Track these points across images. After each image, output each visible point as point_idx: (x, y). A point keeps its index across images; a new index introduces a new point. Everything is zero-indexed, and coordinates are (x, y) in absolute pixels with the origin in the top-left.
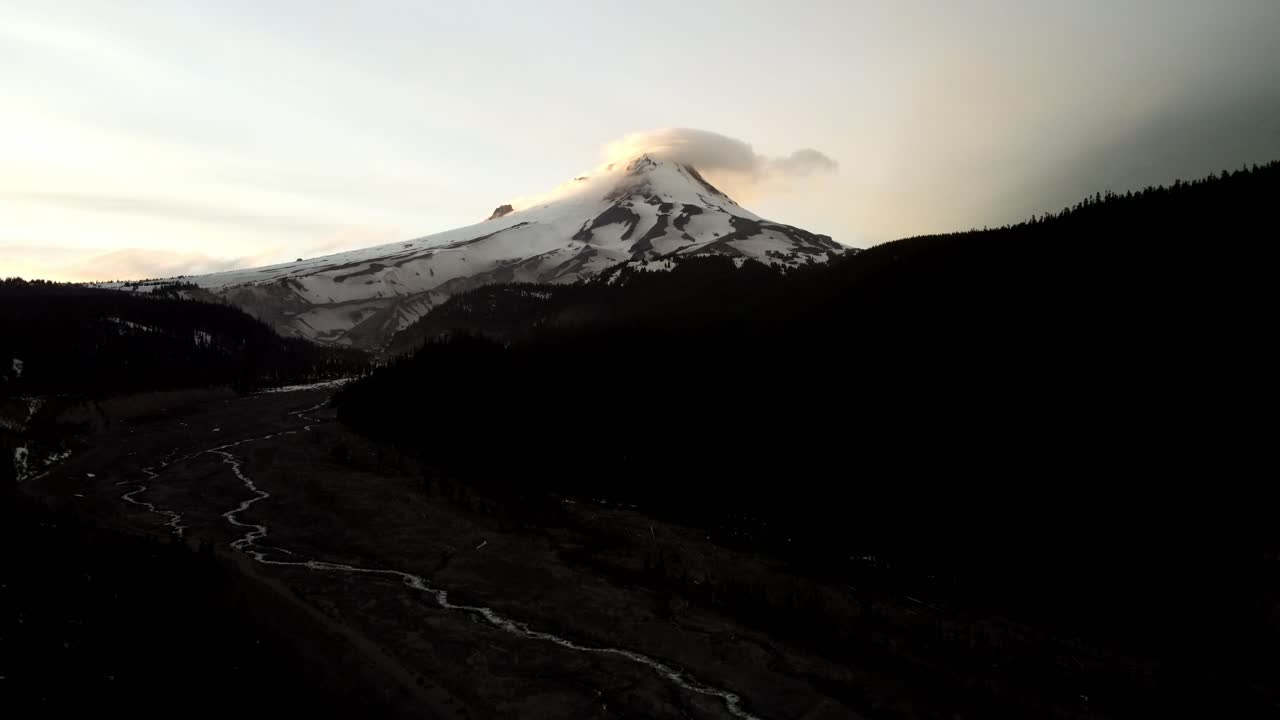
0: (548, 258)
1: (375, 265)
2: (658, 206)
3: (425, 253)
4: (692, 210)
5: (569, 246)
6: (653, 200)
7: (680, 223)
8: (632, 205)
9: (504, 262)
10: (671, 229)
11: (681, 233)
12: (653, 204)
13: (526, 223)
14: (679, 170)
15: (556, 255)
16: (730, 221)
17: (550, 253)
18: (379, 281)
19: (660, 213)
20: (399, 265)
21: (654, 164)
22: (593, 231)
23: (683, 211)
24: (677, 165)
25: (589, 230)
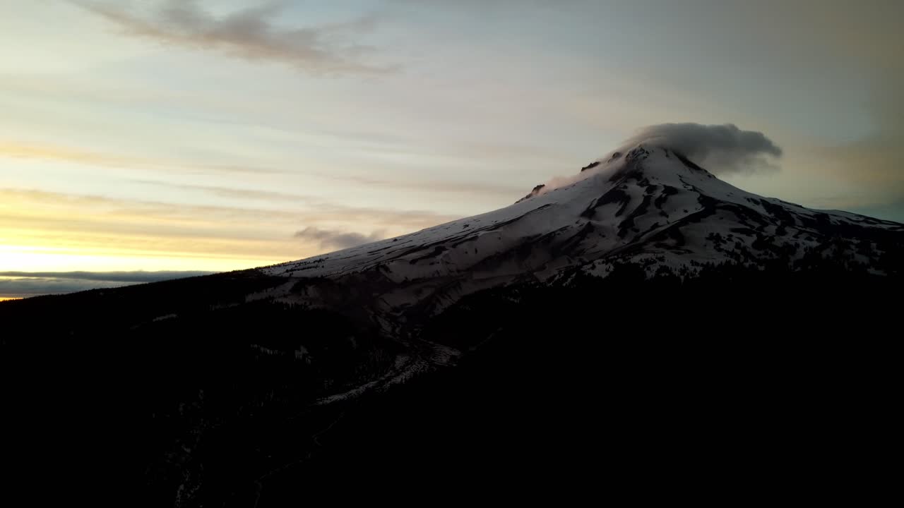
0: (559, 234)
1: (439, 247)
2: (645, 188)
3: (473, 235)
4: (670, 191)
5: (577, 223)
6: (643, 182)
7: (660, 201)
8: (626, 187)
9: (529, 238)
10: (652, 208)
11: (659, 211)
12: (641, 185)
13: (548, 205)
14: (667, 156)
15: (564, 232)
16: (698, 199)
17: (561, 230)
18: (438, 263)
19: (646, 194)
20: (454, 246)
21: (647, 152)
22: (596, 209)
23: (664, 192)
24: (666, 150)
25: (594, 208)
